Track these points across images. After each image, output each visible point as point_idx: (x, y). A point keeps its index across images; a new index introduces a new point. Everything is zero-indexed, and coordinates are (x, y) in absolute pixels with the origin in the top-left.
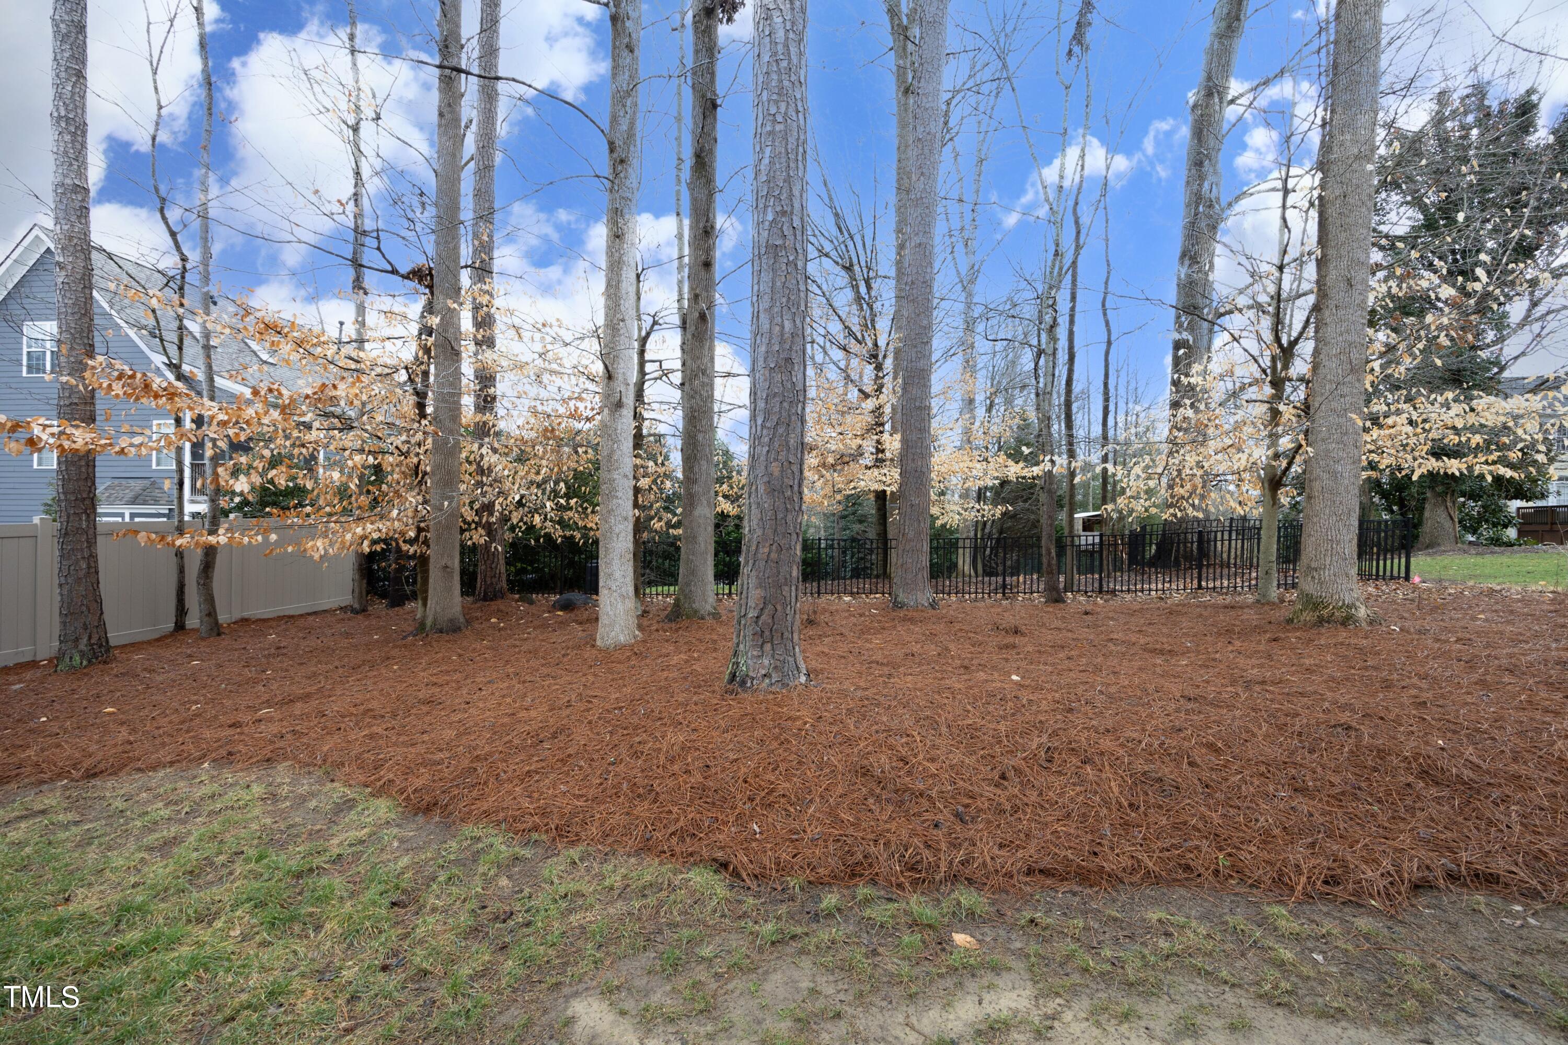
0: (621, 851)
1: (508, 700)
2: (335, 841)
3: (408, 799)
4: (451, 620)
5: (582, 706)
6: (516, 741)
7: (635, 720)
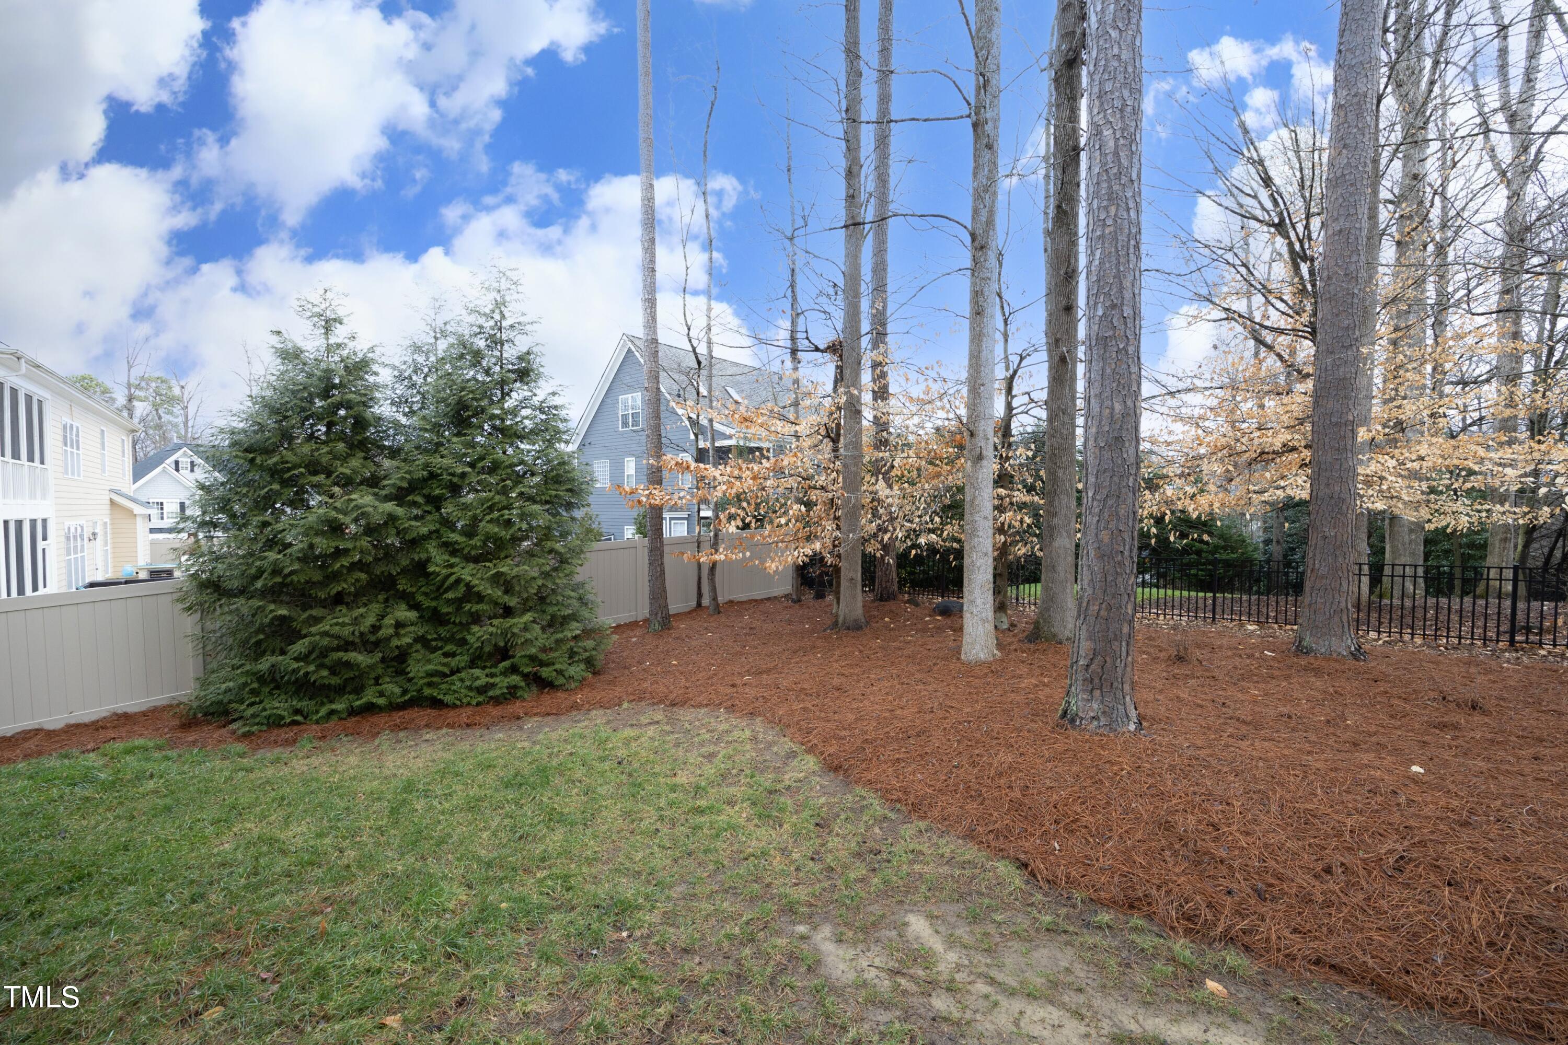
0: (953, 833)
1: (890, 698)
2: (787, 777)
3: (825, 759)
4: (855, 621)
5: (940, 713)
6: (892, 734)
7: (978, 735)
